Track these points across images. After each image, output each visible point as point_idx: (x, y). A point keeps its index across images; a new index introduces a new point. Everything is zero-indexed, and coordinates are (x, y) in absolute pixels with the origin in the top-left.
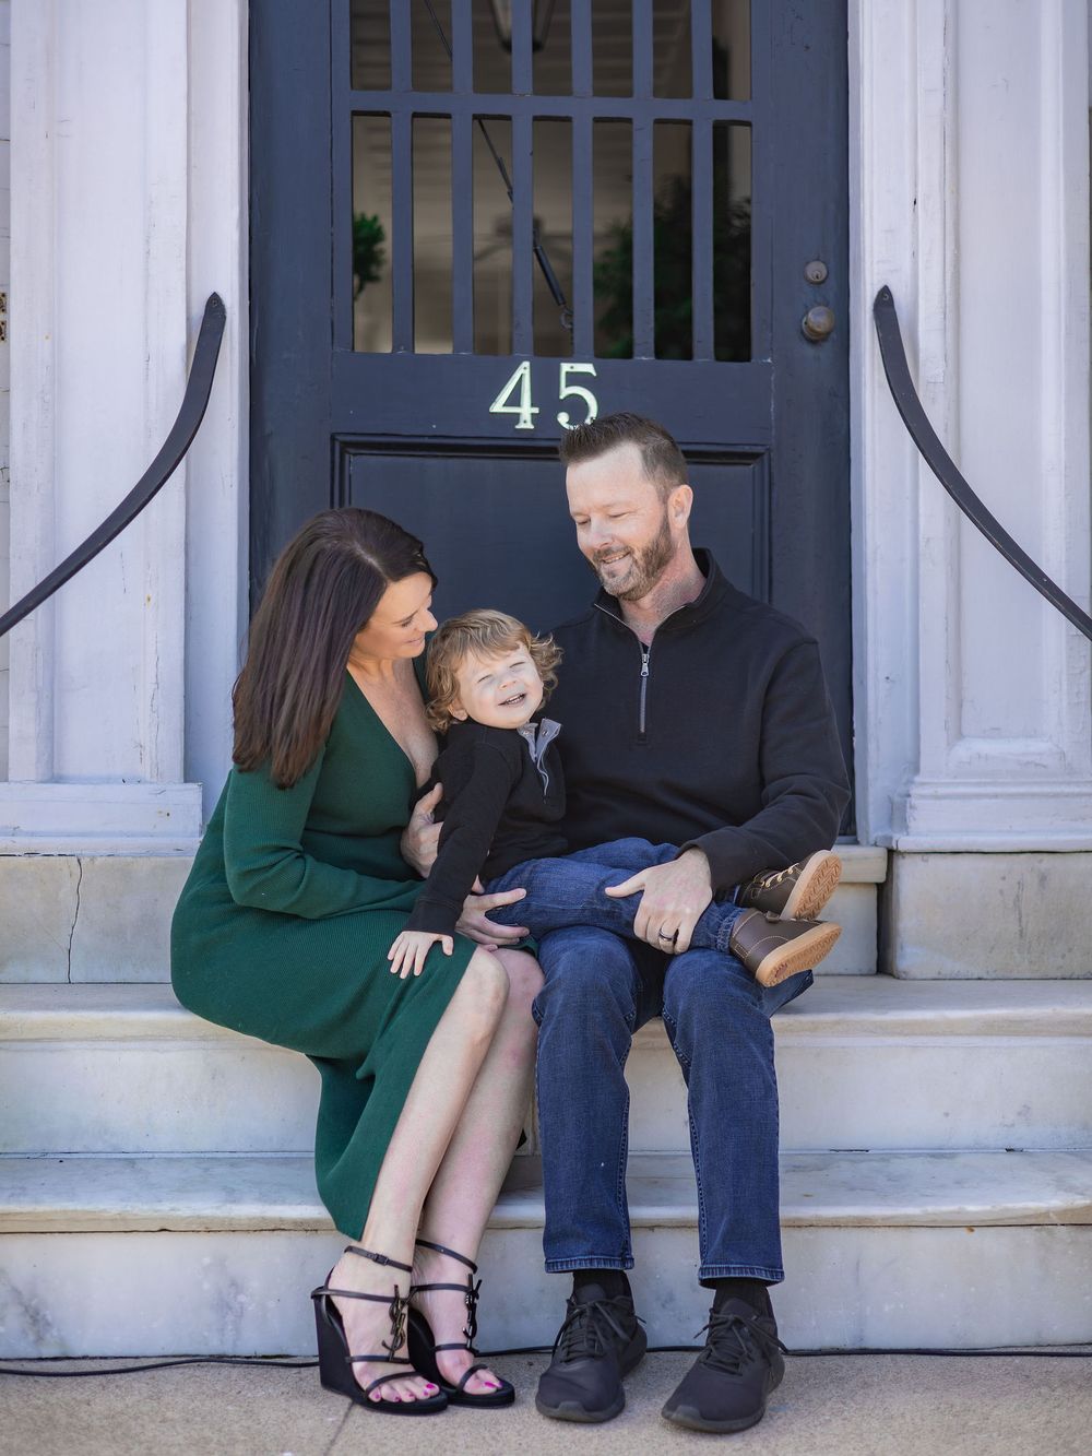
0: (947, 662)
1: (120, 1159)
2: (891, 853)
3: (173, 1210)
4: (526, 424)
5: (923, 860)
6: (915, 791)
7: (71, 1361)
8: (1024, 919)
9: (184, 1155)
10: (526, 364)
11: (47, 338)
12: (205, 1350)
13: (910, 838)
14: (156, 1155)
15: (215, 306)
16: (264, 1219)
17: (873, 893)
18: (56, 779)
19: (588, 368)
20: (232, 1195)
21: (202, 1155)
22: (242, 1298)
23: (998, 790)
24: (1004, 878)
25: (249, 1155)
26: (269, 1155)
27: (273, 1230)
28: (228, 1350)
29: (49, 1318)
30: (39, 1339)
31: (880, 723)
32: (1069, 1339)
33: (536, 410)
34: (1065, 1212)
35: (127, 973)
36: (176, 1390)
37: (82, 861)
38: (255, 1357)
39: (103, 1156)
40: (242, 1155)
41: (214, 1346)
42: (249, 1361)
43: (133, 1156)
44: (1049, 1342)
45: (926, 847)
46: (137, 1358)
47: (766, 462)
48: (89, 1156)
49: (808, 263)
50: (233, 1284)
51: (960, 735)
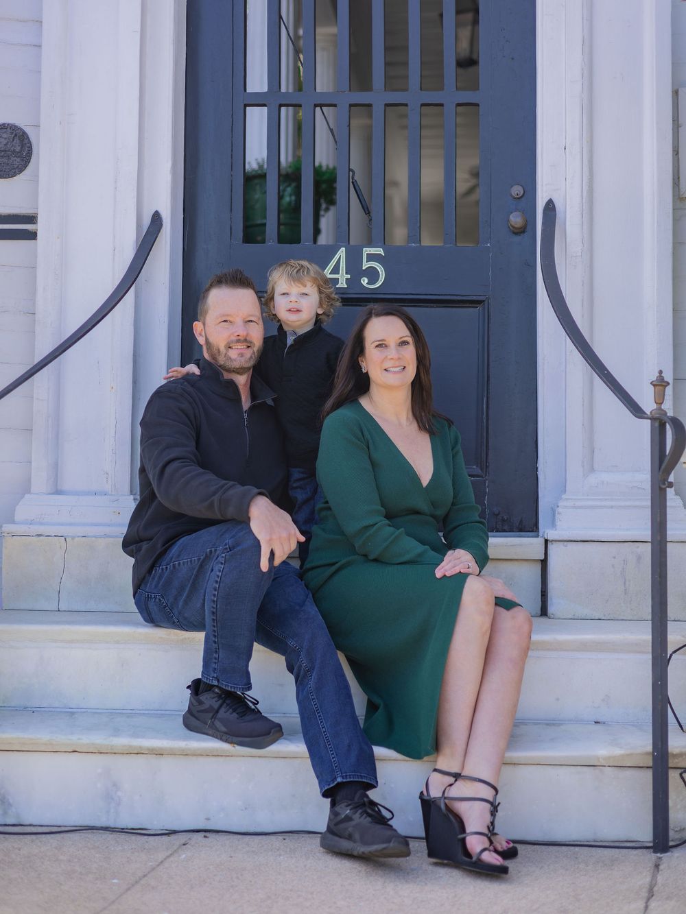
0: (583, 425)
1: (67, 712)
2: (546, 541)
3: (79, 739)
4: (342, 284)
5: (564, 546)
6: (560, 504)
7: (23, 827)
8: (627, 583)
9: (105, 711)
10: (343, 249)
11: (58, 238)
12: (98, 824)
13: (556, 532)
14: (89, 711)
15: (157, 219)
16: (130, 747)
17: (539, 567)
18: (58, 492)
19: (380, 251)
20: (117, 732)
21: (114, 711)
22: (119, 793)
23: (613, 503)
24: (615, 558)
25: (141, 712)
26: (152, 712)
27: (138, 753)
28: (111, 824)
29: (11, 801)
30: (5, 813)
31: (546, 462)
32: (615, 839)
33: (349, 276)
34: (609, 758)
35: (92, 606)
36: (73, 844)
37: (67, 540)
38: (127, 829)
39: (58, 710)
40: (137, 712)
41: (103, 822)
42: (123, 831)
43: (75, 710)
44: (602, 839)
45: (566, 538)
46: (60, 826)
47: (486, 307)
48: (51, 709)
49: (512, 186)
50: (115, 785)
51: (592, 470)
